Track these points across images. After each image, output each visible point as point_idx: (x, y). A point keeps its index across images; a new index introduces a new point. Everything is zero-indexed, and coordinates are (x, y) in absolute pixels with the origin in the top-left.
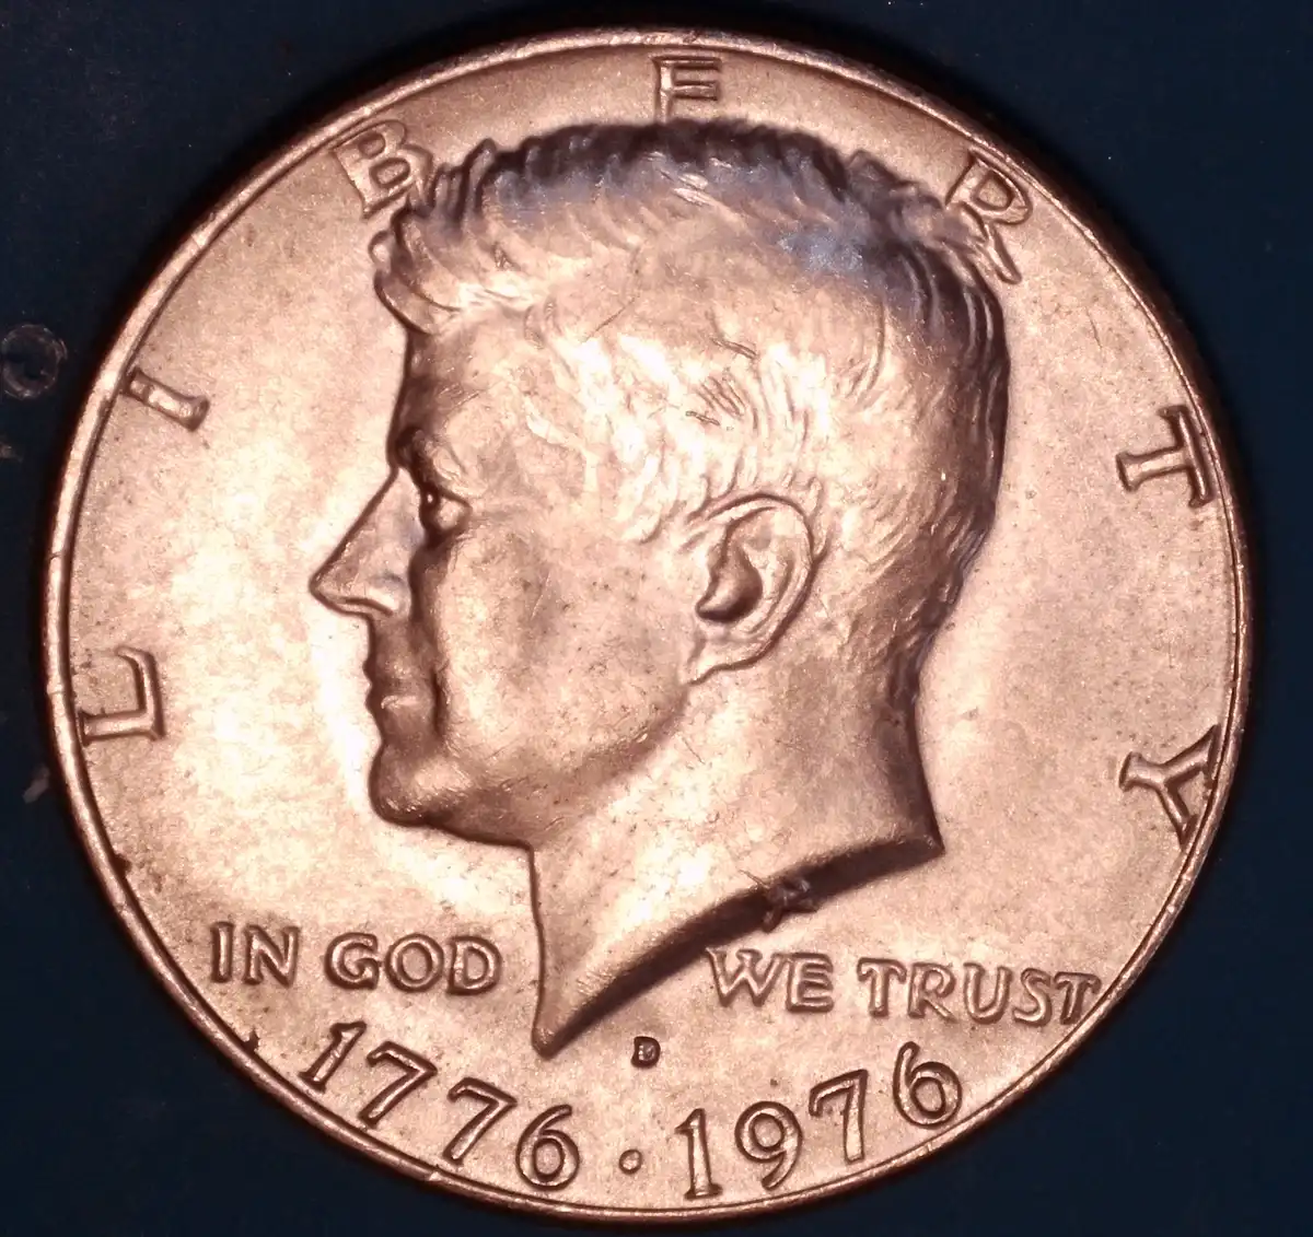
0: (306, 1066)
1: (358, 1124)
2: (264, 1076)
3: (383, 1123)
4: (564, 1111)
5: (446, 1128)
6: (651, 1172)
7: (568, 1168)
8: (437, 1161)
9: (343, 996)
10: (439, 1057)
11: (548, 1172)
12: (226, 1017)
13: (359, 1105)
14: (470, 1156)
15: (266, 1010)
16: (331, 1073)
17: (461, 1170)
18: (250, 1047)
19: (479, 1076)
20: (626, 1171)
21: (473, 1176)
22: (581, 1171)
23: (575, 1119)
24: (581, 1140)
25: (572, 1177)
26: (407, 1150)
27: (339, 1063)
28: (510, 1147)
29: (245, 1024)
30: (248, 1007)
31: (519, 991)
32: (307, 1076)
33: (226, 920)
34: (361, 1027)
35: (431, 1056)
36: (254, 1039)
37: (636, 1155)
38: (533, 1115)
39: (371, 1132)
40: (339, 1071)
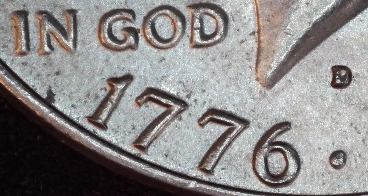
0: (91, 112)
1: (134, 151)
2: (61, 122)
3: (151, 149)
4: (284, 126)
5: (199, 147)
6: (354, 165)
7: (293, 169)
8: (194, 173)
9: (114, 57)
10: (189, 96)
11: (278, 173)
12: (30, 81)
13: (133, 137)
14: (218, 167)
15: (58, 73)
16: (110, 115)
17: (212, 179)
18: (48, 101)
19: (220, 107)
20: (335, 167)
21: (222, 182)
22: (302, 171)
23: (293, 131)
24: (299, 147)
25: (296, 175)
26: (172, 166)
27: (115, 107)
28: (247, 157)
29: (44, 84)
30: (44, 73)
31: (242, 42)
32: (93, 119)
33: (22, 8)
34: (128, 78)
35: (183, 96)
36: (51, 95)
37: (342, 155)
38: (262, 132)
39: (144, 156)
40: (116, 113)
